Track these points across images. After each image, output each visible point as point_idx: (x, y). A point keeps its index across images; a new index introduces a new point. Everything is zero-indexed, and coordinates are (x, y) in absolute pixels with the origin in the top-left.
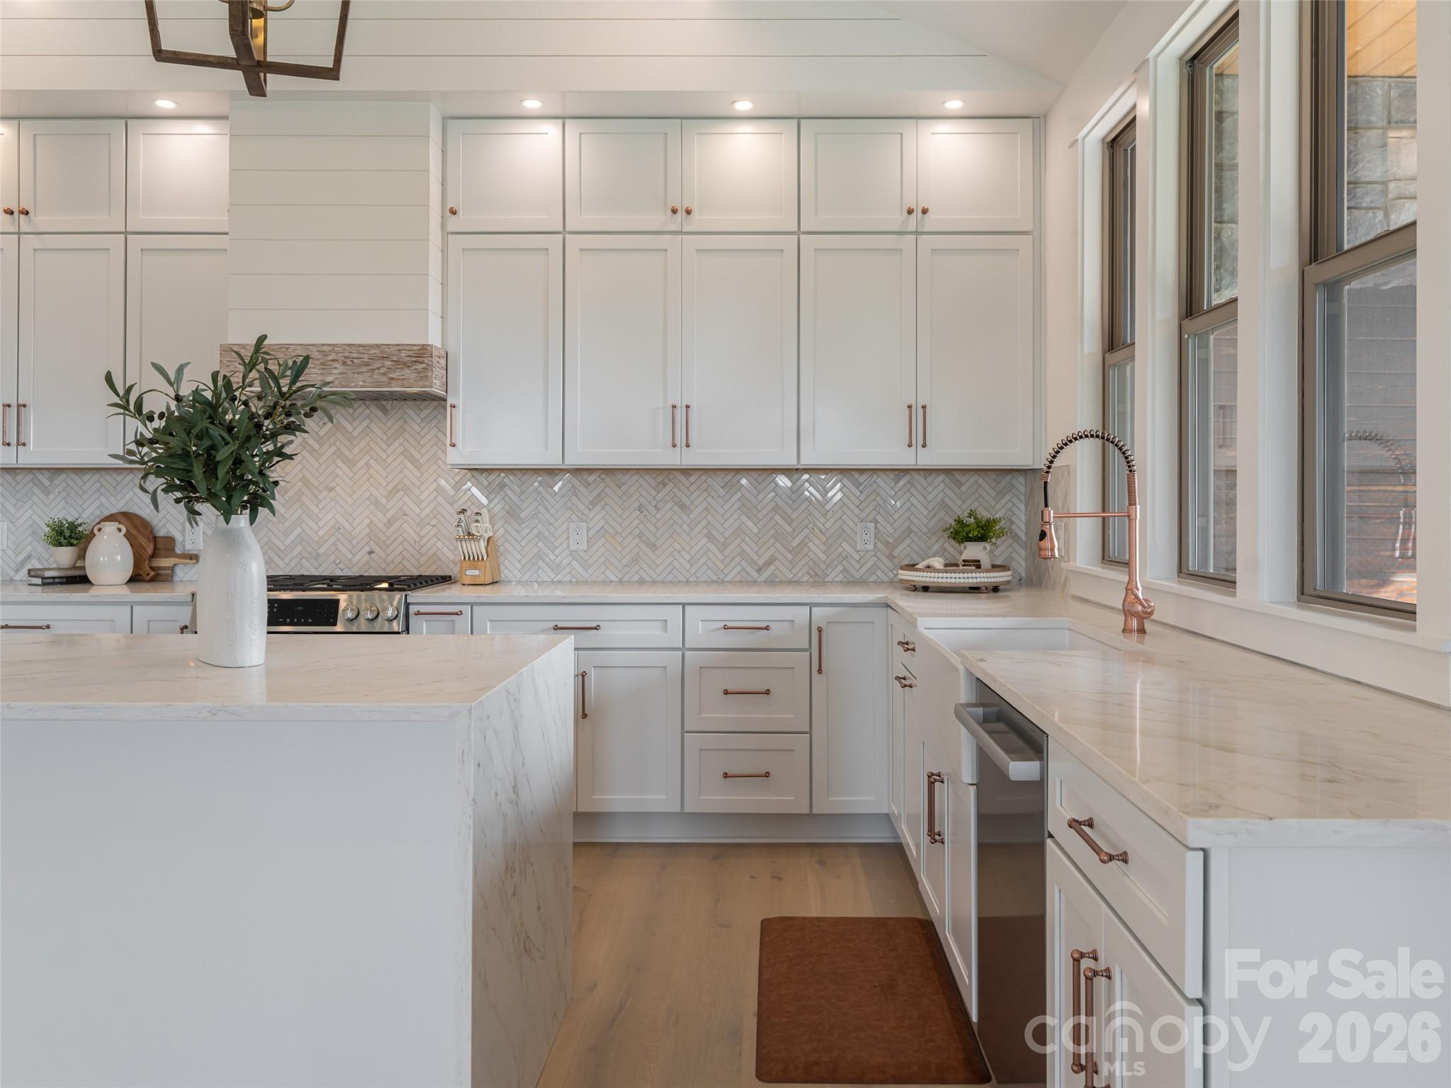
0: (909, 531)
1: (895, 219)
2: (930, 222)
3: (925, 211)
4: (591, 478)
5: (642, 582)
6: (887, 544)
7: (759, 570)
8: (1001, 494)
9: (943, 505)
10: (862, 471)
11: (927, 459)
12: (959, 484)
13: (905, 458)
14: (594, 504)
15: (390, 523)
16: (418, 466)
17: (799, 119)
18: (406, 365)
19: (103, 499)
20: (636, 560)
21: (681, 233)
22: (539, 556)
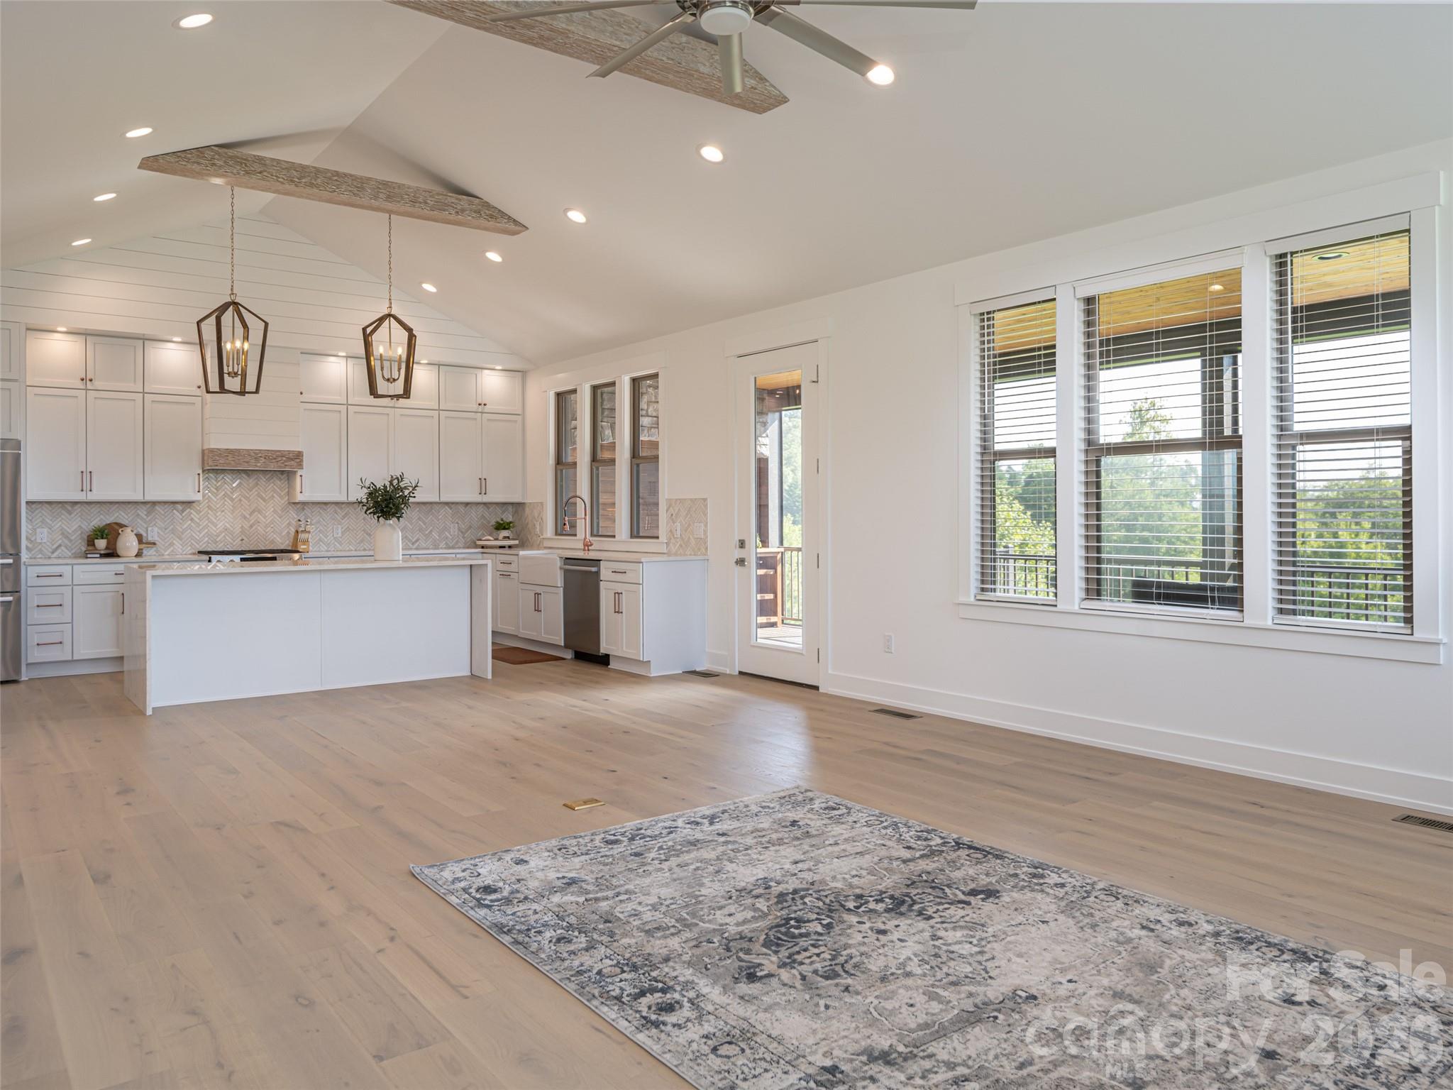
0: (470, 527)
1: (474, 407)
2: (487, 409)
3: (485, 405)
4: (343, 506)
5: (365, 550)
6: (462, 532)
7: (413, 544)
8: (503, 512)
9: (483, 517)
10: (453, 503)
11: (486, 499)
12: (488, 508)
13: (479, 499)
14: (344, 517)
15: (251, 527)
16: (264, 500)
17: (439, 365)
18: (292, 460)
19: (102, 516)
20: (362, 541)
21: (394, 407)
22: (320, 540)
